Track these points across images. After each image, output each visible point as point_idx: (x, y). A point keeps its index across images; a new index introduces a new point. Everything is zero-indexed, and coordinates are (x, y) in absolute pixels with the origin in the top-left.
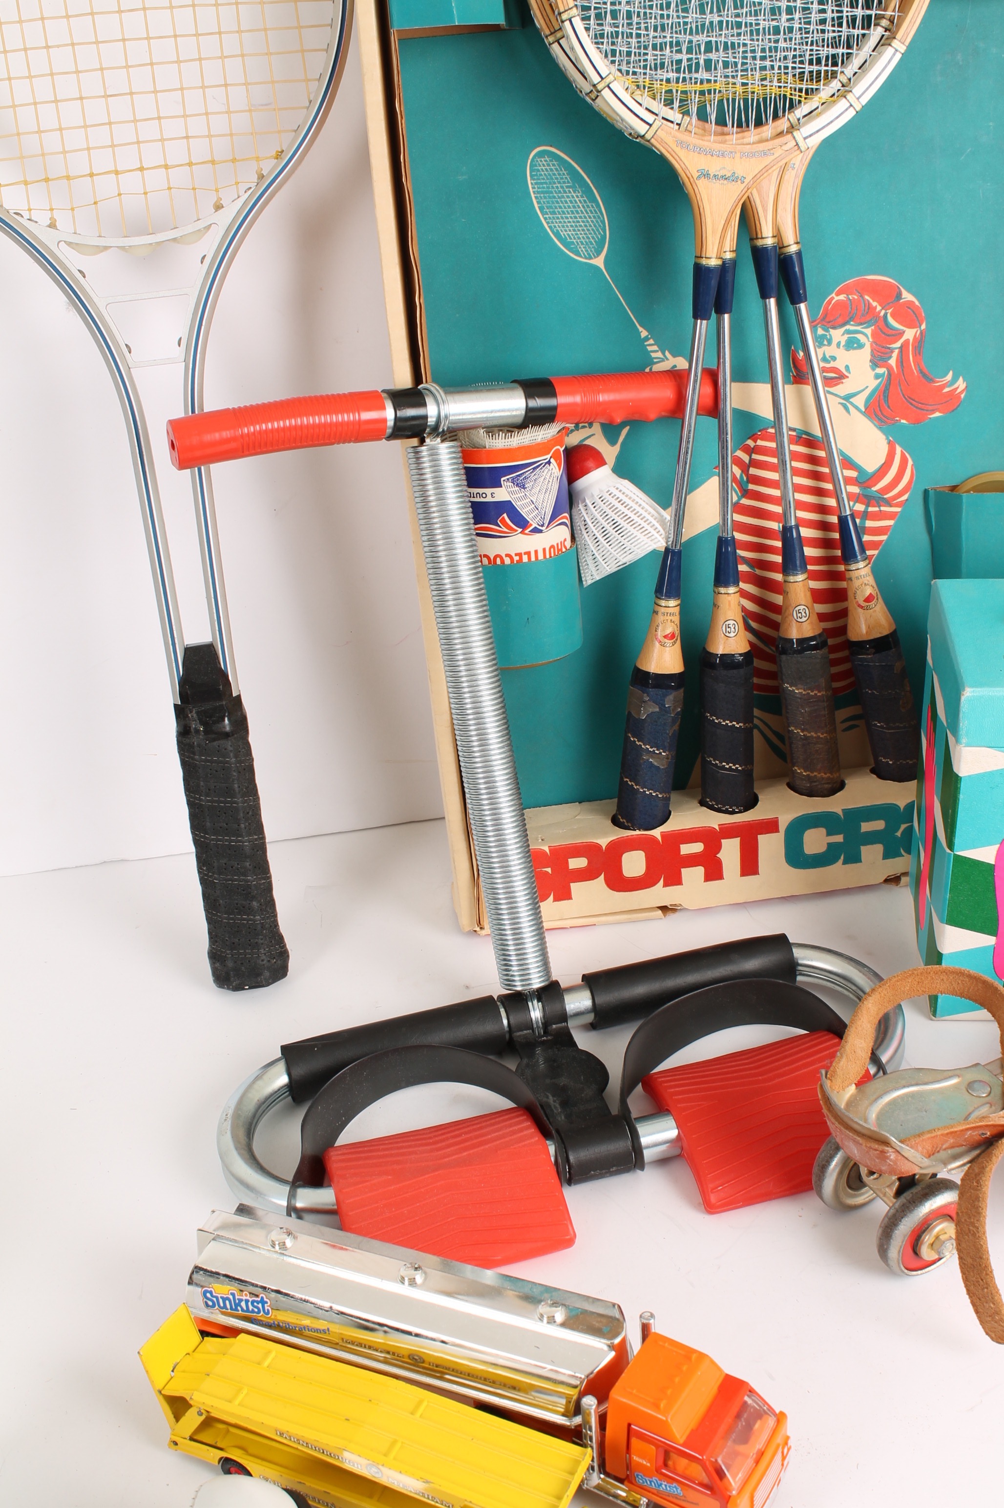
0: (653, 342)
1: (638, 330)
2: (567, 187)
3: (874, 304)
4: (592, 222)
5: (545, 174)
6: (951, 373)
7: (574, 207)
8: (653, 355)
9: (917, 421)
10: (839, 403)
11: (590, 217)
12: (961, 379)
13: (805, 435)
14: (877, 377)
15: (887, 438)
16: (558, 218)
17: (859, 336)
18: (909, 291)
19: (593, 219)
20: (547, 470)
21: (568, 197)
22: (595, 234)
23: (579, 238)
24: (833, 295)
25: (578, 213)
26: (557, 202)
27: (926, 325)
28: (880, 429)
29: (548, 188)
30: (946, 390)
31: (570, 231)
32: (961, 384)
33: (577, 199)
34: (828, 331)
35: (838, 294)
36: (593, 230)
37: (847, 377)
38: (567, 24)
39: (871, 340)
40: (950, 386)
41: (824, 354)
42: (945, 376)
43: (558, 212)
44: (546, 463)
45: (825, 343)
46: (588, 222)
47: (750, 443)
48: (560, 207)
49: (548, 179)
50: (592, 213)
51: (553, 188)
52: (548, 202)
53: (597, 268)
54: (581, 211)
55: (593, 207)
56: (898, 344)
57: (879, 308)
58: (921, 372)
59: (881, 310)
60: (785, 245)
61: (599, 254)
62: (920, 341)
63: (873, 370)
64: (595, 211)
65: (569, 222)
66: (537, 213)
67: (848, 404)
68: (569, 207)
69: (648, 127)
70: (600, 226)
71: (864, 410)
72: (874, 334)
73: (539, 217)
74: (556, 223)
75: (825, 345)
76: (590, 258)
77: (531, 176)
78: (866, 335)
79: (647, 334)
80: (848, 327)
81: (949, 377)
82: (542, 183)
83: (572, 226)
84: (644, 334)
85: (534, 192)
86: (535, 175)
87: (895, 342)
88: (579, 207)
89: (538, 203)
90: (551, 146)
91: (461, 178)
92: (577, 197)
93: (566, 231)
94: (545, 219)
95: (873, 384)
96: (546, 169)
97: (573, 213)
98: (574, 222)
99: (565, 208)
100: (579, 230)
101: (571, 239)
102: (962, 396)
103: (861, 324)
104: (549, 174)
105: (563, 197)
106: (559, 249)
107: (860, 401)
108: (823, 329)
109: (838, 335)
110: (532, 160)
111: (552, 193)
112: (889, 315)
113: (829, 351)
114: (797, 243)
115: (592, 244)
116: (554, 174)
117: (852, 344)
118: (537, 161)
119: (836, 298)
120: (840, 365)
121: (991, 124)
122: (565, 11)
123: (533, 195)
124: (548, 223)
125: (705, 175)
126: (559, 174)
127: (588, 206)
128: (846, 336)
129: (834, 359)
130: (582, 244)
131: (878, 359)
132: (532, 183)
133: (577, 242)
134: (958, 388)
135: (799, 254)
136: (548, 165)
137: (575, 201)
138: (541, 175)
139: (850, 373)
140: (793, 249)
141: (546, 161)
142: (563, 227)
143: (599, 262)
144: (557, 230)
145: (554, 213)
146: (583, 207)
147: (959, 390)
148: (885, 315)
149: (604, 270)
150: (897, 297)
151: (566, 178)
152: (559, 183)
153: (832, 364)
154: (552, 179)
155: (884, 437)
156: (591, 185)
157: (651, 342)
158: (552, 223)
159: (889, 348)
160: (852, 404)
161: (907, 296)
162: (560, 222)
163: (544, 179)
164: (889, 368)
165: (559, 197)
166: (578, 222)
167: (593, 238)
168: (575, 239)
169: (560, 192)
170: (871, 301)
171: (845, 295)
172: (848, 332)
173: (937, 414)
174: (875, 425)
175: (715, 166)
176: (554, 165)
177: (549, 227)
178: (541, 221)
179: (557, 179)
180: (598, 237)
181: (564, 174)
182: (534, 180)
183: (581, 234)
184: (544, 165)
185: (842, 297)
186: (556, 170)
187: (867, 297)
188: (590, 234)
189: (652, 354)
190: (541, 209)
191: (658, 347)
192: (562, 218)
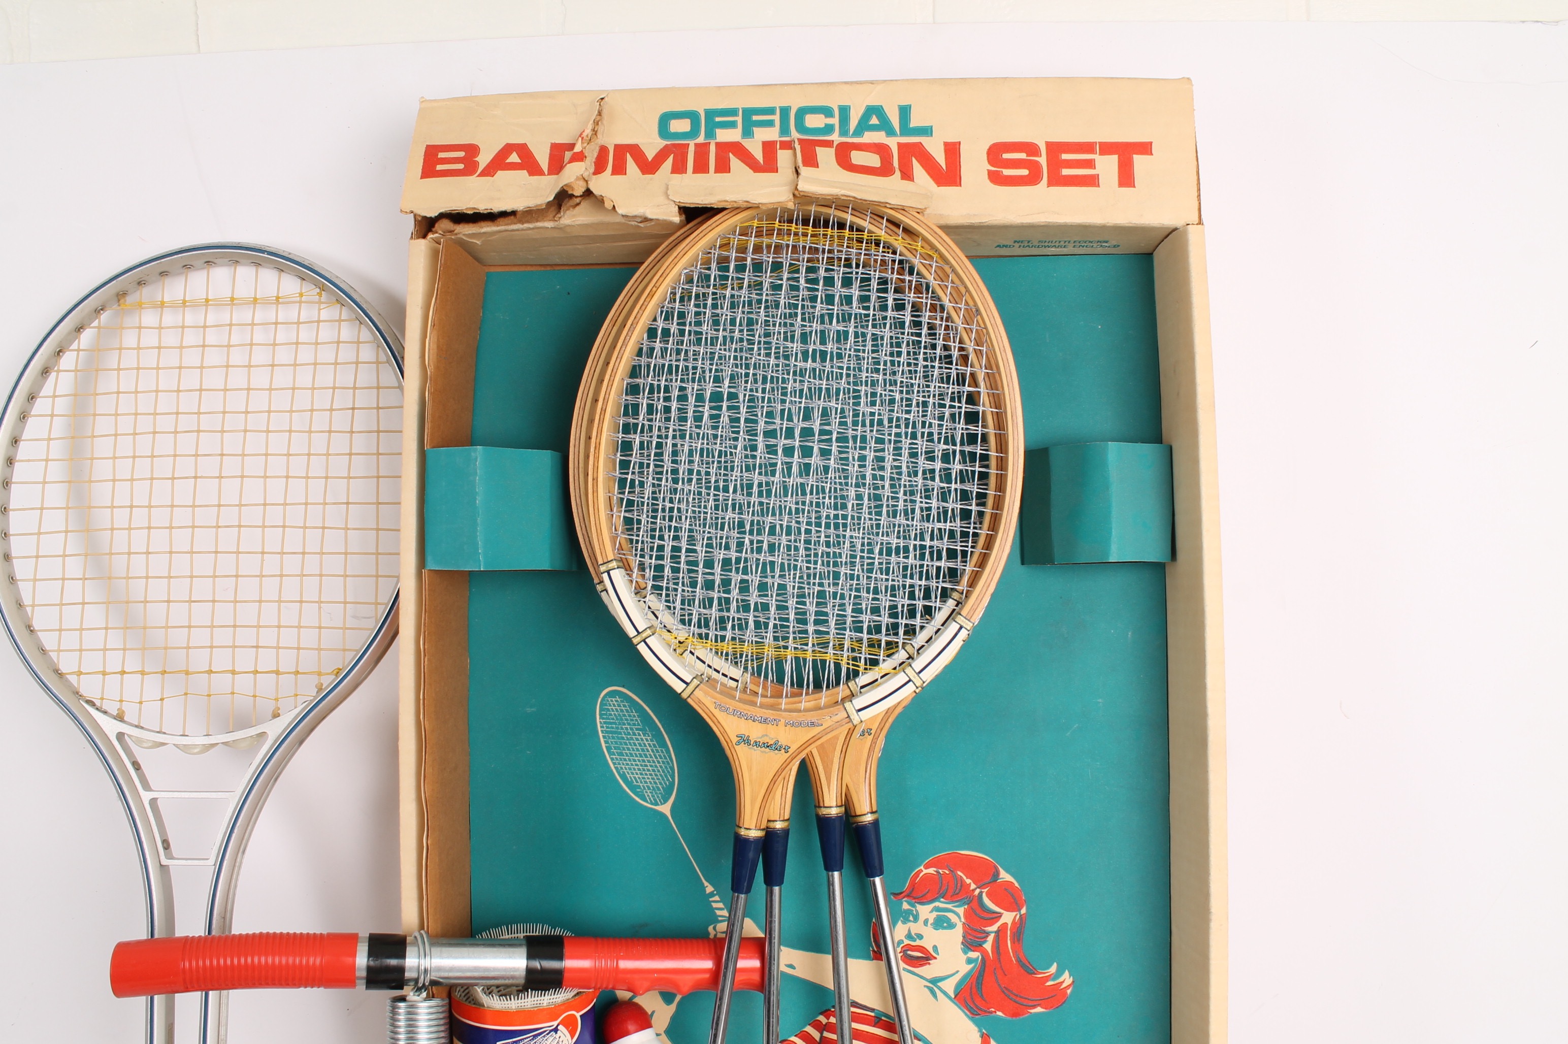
0: (719, 899)
1: (703, 884)
2: (637, 729)
3: (968, 881)
4: (661, 767)
5: (615, 714)
6: (1055, 964)
7: (643, 750)
8: (718, 912)
9: (1015, 1015)
10: (925, 986)
11: (659, 762)
12: (1067, 973)
13: (885, 1017)
14: (969, 961)
15: (980, 1031)
16: (625, 760)
17: (950, 915)
18: (1007, 871)
19: (661, 764)
20: (552, 1038)
21: (637, 739)
22: (663, 779)
23: (646, 782)
24: (922, 867)
25: (646, 756)
26: (626, 744)
27: (1027, 909)
28: (972, 1019)
29: (617, 728)
30: (1050, 983)
31: (637, 774)
32: (1066, 979)
33: (646, 743)
34: (914, 907)
35: (926, 867)
36: (661, 775)
37: (935, 958)
38: (605, 576)
39: (963, 920)
40: (1054, 979)
41: (909, 931)
42: (1048, 968)
43: (626, 753)
44: (551, 1031)
45: (911, 918)
46: (656, 766)
47: (822, 1019)
48: (628, 749)
49: (617, 719)
50: (661, 758)
51: (622, 728)
52: (616, 743)
53: (662, 815)
54: (650, 755)
55: (662, 752)
56: (994, 928)
57: (973, 886)
58: (1019, 961)
59: (976, 889)
60: (858, 814)
61: (665, 801)
62: (1019, 928)
63: (965, 953)
64: (664, 756)
65: (637, 765)
66: (604, 752)
67: (935, 988)
68: (638, 750)
69: (685, 685)
70: (668, 772)
71: (953, 997)
72: (967, 915)
73: (605, 756)
74: (623, 764)
75: (910, 921)
76: (657, 804)
77: (601, 715)
78: (957, 914)
79: (713, 889)
80: (937, 904)
81: (1053, 969)
82: (611, 723)
83: (639, 769)
84: (709, 889)
85: (602, 731)
86: (604, 714)
87: (991, 925)
88: (648, 751)
89: (606, 742)
90: (623, 686)
91: (529, 710)
92: (647, 740)
93: (633, 773)
94: (612, 759)
95: (965, 969)
96: (616, 709)
97: (641, 756)
98: (641, 765)
99: (634, 750)
100: (646, 774)
101: (637, 782)
102: (1069, 991)
103: (953, 902)
104: (619, 715)
105: (632, 739)
106: (625, 791)
107: (949, 986)
108: (909, 904)
109: (925, 911)
110: (603, 699)
111: (620, 733)
112: (984, 895)
113: (916, 928)
114: (872, 813)
115: (659, 789)
116: (624, 715)
117: (941, 923)
118: (608, 701)
119: (925, 871)
120: (927, 943)
121: (1100, 700)
122: (604, 563)
123: (601, 735)
124: (614, 764)
125: (744, 740)
126: (630, 716)
127: (657, 751)
128: (935, 914)
129: (920, 937)
130: (649, 788)
131: (972, 941)
132: (600, 722)
133: (643, 786)
134: (1063, 982)
135: (876, 823)
136: (619, 706)
137: (645, 744)
138: (611, 715)
139: (938, 954)
140: (869, 818)
141: (617, 701)
142: (630, 769)
143: (666, 809)
144: (624, 772)
145: (621, 754)
146: (652, 751)
147: (1064, 985)
148: (981, 893)
149: (670, 818)
150: (994, 875)
151: (636, 720)
152: (629, 724)
153: (918, 943)
154: (622, 720)
155: (976, 1029)
156: (662, 729)
157: (717, 898)
158: (619, 764)
159: (985, 932)
160: (940, 988)
161: (1005, 876)
162: (627, 764)
163: (613, 719)
164: (984, 952)
165: (628, 739)
166: (646, 766)
167: (661, 784)
168: (641, 783)
169: (629, 734)
170: (965, 878)
171: (935, 869)
172: (937, 909)
173: (1039, 1010)
174: (966, 1014)
175: (755, 732)
176: (625, 706)
177: (615, 768)
178: (607, 761)
179: (627, 720)
180: (665, 783)
181: (634, 716)
182: (603, 719)
183: (648, 778)
184: (614, 705)
185: (931, 871)
186: (627, 711)
187: (959, 873)
188: (658, 779)
189: (716, 911)
190: (608, 748)
191: (724, 904)
192: (630, 760)
